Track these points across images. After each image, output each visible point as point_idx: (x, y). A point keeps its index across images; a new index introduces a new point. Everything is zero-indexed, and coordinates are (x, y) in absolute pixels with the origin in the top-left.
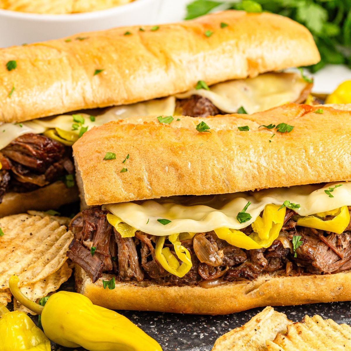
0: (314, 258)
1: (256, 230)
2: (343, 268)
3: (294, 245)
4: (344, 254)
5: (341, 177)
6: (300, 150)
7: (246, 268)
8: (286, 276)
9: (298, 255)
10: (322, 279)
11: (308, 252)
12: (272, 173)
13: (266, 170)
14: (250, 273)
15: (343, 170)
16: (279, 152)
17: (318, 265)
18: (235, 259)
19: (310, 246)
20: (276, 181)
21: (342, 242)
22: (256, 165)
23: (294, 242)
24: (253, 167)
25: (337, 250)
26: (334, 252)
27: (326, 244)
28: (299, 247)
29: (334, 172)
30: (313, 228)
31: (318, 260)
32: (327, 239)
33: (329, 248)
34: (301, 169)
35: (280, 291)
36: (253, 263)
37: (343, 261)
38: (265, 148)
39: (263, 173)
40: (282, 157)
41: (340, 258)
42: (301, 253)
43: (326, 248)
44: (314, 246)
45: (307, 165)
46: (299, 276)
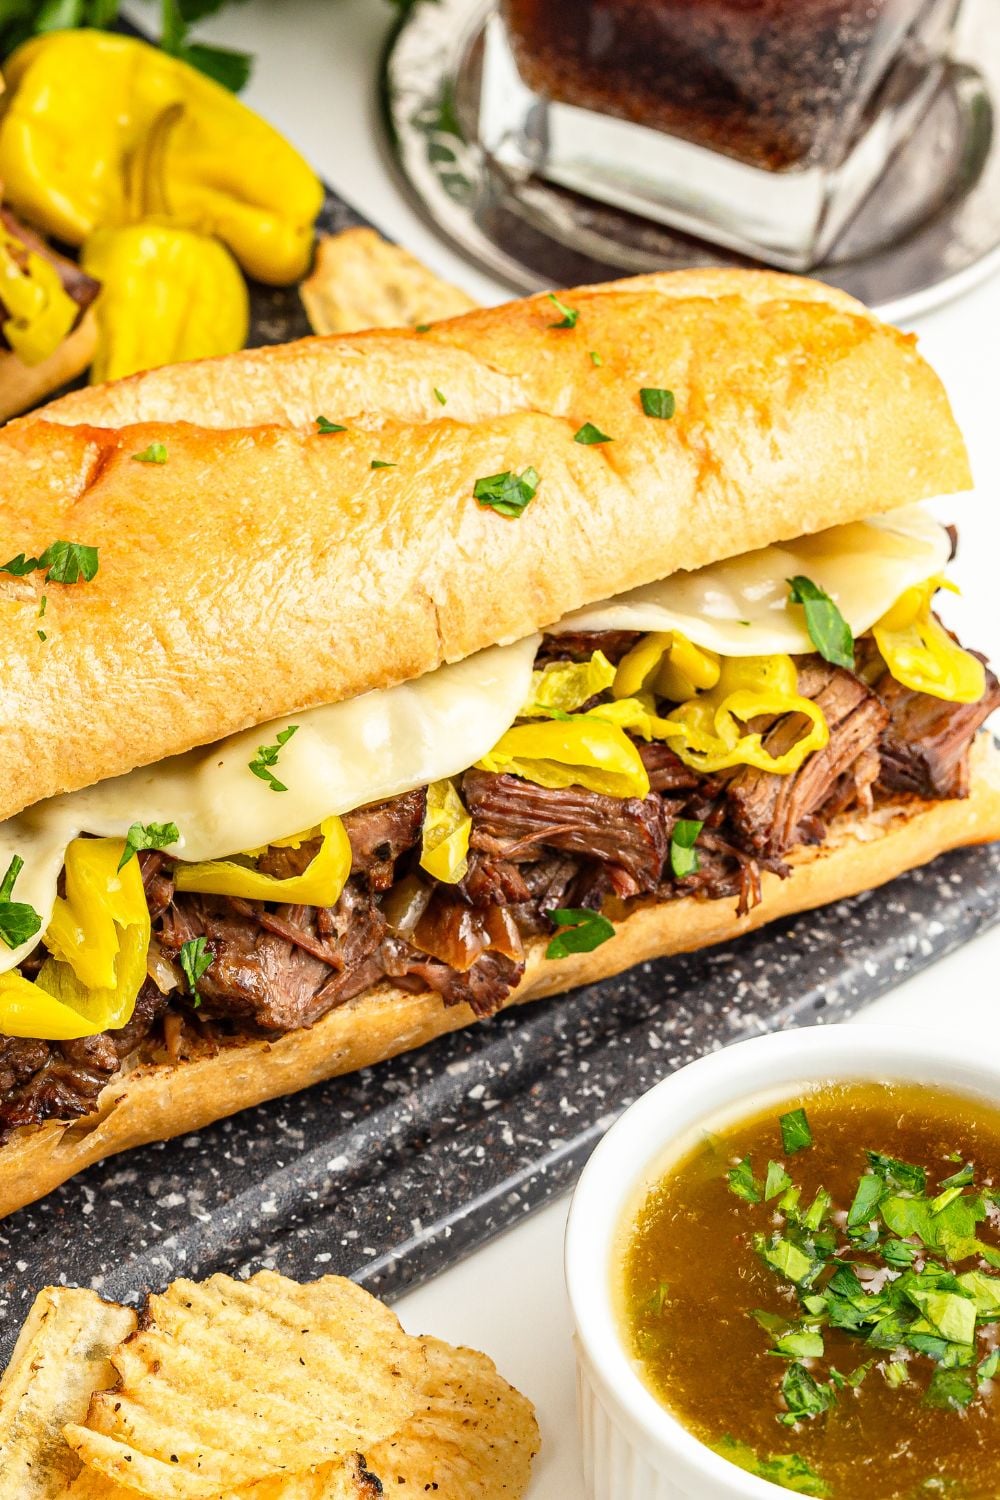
0: (261, 999)
1: (61, 954)
2: (345, 994)
3: (190, 973)
4: (343, 955)
5: (289, 701)
6: (147, 644)
7: (53, 1085)
8: (175, 1065)
9: (205, 998)
10: (288, 1048)
11: (238, 987)
12: (70, 748)
13: (54, 743)
14: (73, 1100)
15: (292, 679)
16: (80, 667)
17: (277, 1019)
18: (15, 1068)
19: (240, 963)
20: (89, 767)
21: (333, 918)
22: (16, 738)
23: (187, 966)
24: (10, 745)
25: (323, 950)
26: (312, 956)
27: (284, 939)
28: (206, 973)
29: (264, 691)
30: (236, 898)
31: (273, 1005)
32: (283, 917)
33: (296, 949)
34: (159, 710)
35: (161, 1115)
36: (76, 1065)
37: (344, 977)
38: (34, 668)
39: (44, 757)
40: (94, 685)
41: (333, 969)
42: (218, 992)
43: (285, 950)
44: (249, 957)
45: (178, 693)
46: (212, 1056)
